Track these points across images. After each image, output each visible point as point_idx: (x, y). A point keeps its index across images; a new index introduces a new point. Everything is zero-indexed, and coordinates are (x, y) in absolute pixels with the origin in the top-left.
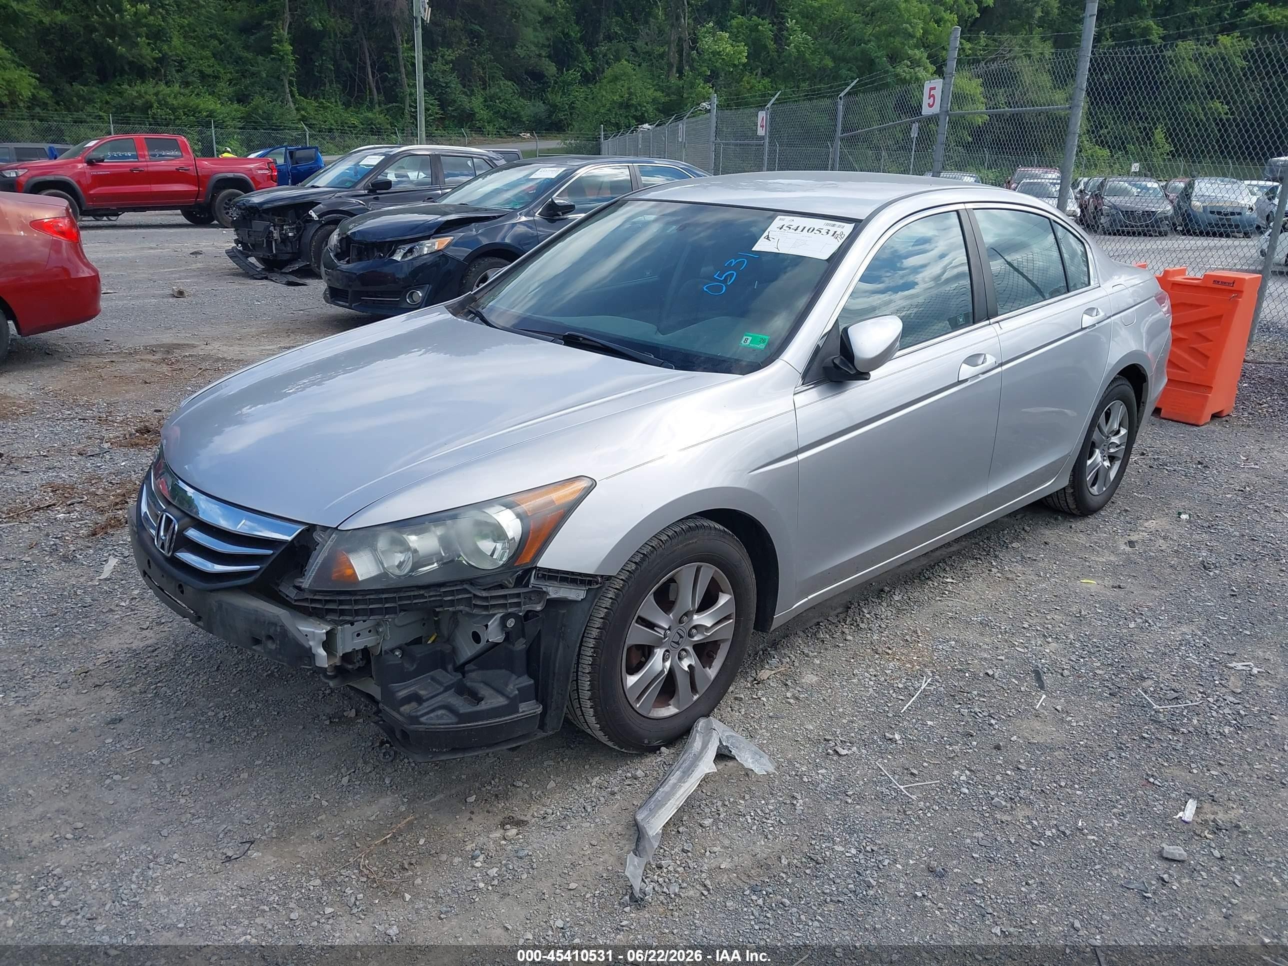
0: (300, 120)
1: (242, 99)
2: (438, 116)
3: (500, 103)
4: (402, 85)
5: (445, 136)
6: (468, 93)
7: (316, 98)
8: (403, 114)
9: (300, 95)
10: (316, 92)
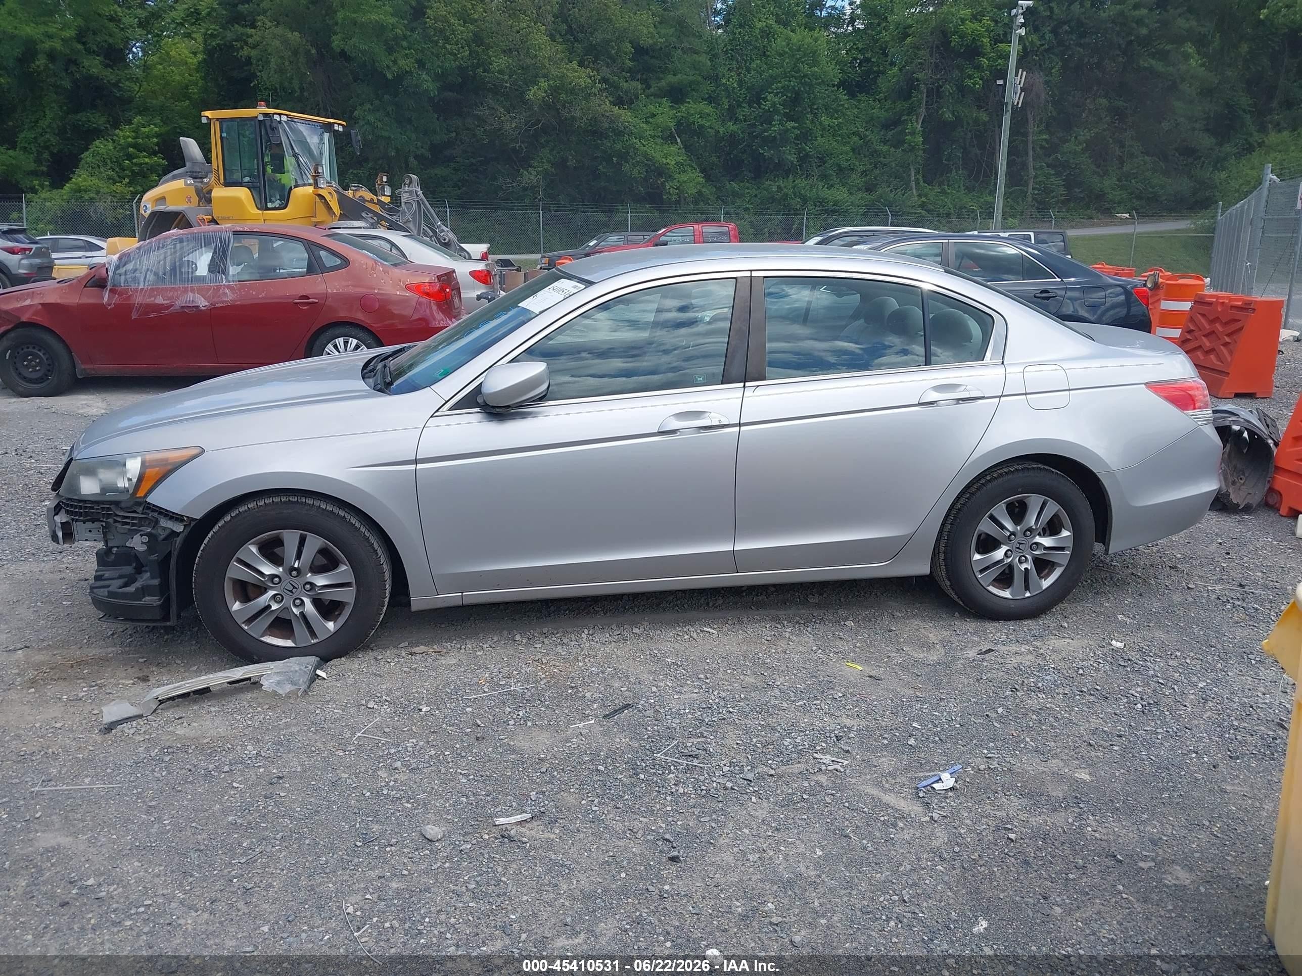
0: (920, 206)
1: (869, 189)
2: (1063, 198)
3: (1137, 182)
4: (1028, 168)
5: (1067, 218)
6: (1101, 173)
7: (940, 184)
8: (1025, 196)
9: (924, 182)
10: (941, 179)
